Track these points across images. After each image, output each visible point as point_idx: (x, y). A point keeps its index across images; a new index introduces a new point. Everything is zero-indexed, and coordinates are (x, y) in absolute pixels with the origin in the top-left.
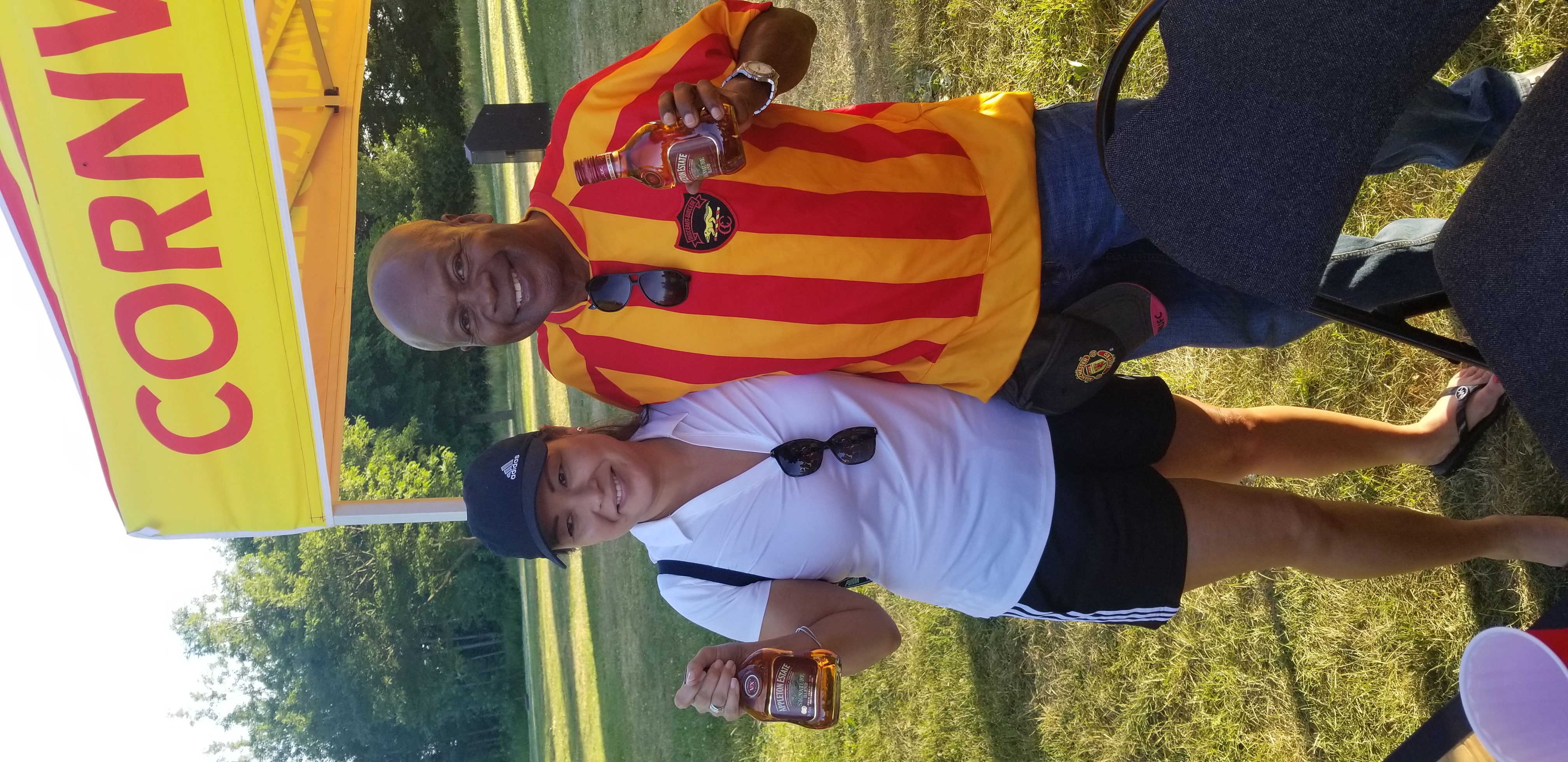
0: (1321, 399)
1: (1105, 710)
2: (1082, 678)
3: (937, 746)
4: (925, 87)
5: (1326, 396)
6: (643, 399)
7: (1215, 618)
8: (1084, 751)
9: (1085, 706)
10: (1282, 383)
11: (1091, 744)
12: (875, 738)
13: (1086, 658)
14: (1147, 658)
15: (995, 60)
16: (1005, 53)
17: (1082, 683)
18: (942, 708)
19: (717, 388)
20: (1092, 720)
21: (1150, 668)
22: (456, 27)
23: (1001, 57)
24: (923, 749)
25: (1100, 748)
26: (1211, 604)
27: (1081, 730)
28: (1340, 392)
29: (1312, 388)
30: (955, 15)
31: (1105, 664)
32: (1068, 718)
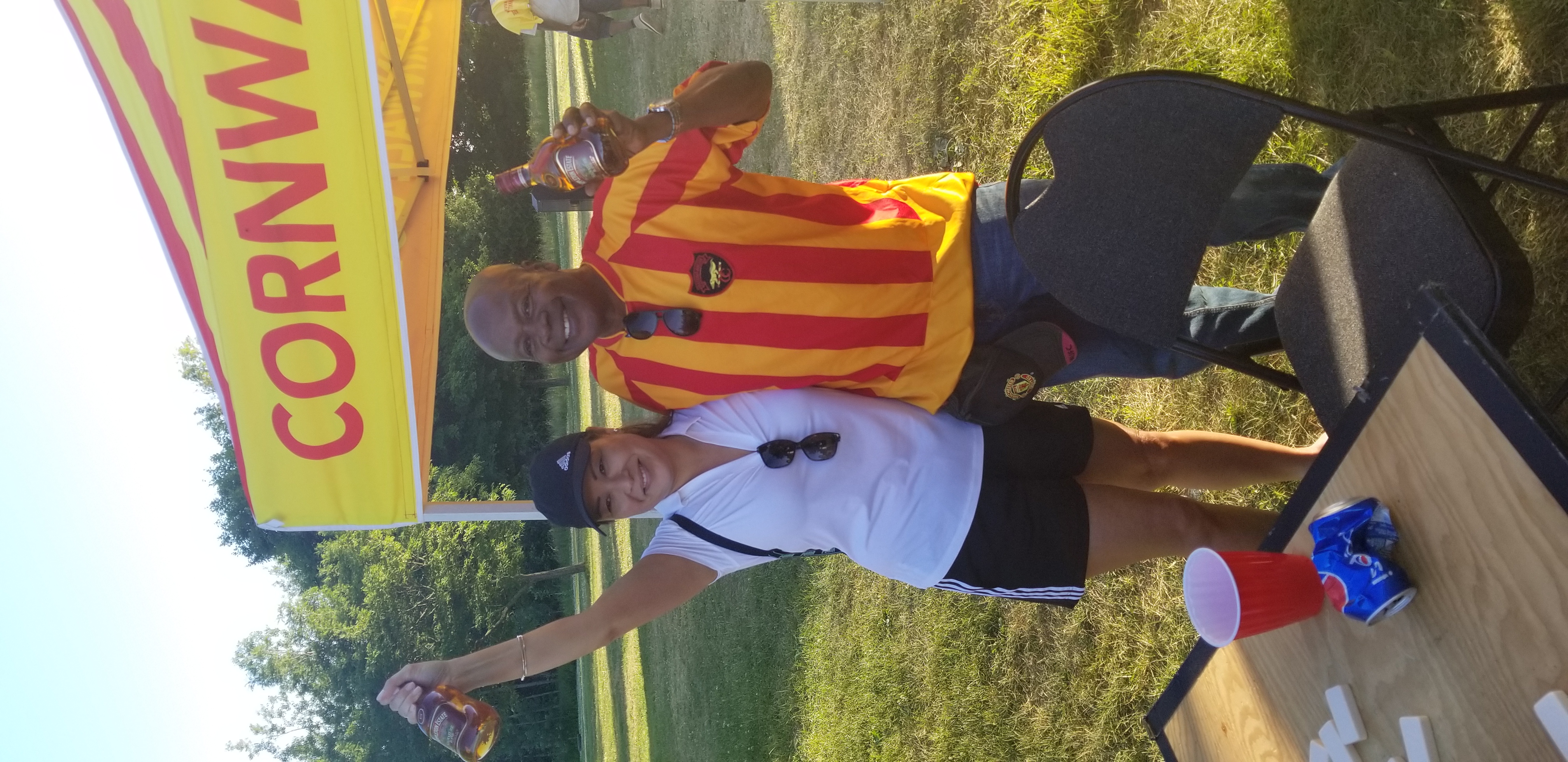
0: (1245, 428)
1: (1086, 706)
2: (1067, 680)
3: (949, 750)
4: (942, 154)
5: (1250, 424)
6: (668, 405)
7: (1169, 619)
8: (1069, 745)
9: (1070, 705)
10: (1218, 415)
11: (1075, 739)
12: (896, 748)
13: (1071, 662)
14: (1118, 658)
15: (999, 133)
16: (1007, 127)
17: (1068, 684)
18: (952, 716)
19: (725, 399)
20: (1075, 717)
21: (1121, 667)
22: (525, 78)
23: (1004, 131)
24: (937, 754)
25: (1082, 742)
26: (1167, 607)
27: (1067, 726)
28: (1259, 421)
29: (1239, 418)
30: (966, 91)
31: (1086, 666)
32: (1057, 715)
